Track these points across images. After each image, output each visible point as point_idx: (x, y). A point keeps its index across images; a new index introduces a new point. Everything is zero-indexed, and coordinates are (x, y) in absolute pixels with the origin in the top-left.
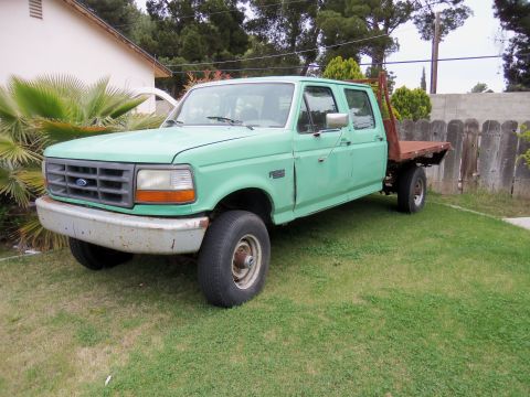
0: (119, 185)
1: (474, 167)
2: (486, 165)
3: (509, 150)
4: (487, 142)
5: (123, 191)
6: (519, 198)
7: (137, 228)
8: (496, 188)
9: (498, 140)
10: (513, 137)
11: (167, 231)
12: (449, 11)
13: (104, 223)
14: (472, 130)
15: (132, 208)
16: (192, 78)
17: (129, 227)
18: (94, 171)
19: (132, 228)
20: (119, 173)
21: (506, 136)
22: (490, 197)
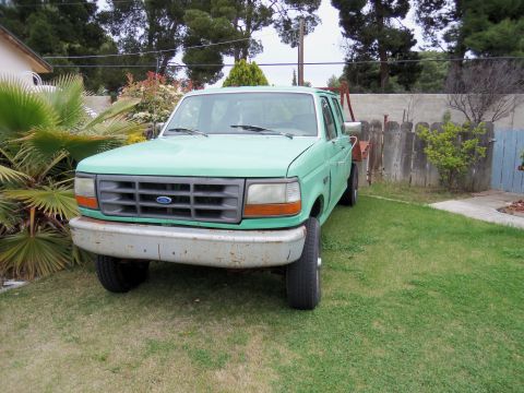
0: (219, 201)
1: (380, 161)
2: (389, 160)
3: (406, 146)
4: (389, 139)
5: (225, 206)
6: (417, 186)
7: (254, 242)
8: (398, 178)
9: (398, 137)
10: (410, 135)
11: (286, 243)
12: (301, 17)
13: (210, 241)
14: (377, 129)
15: (239, 223)
16: (131, 79)
17: (244, 242)
18: (186, 187)
19: (247, 244)
20: (220, 188)
21: (405, 135)
22: (395, 186)
